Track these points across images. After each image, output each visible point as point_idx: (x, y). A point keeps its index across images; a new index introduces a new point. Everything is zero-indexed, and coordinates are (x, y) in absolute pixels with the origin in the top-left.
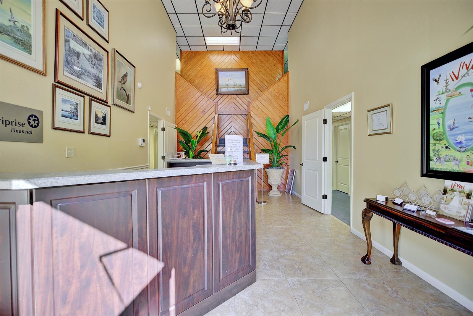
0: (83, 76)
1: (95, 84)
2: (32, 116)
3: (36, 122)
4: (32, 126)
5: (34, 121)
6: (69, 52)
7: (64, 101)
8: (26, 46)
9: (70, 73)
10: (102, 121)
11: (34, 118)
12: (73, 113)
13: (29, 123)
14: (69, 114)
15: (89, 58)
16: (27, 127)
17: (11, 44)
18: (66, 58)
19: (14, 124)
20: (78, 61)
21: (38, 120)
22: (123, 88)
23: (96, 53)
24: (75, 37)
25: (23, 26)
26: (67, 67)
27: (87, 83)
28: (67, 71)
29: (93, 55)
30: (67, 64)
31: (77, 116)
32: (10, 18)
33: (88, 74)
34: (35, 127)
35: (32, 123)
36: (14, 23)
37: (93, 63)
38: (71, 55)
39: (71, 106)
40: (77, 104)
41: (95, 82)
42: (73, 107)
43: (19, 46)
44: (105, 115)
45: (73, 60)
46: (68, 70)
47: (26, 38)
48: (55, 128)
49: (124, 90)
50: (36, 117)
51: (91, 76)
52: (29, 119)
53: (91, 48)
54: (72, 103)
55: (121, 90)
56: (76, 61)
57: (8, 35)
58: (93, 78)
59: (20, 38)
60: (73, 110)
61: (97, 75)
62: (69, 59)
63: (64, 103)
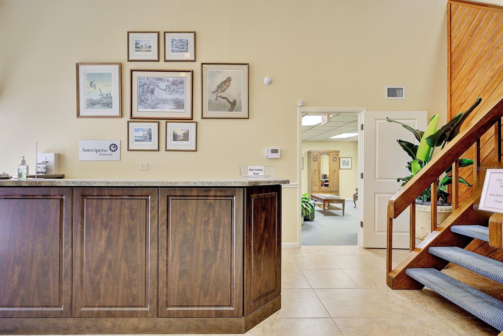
0: (159, 106)
1: (174, 107)
2: (112, 145)
3: (115, 148)
4: (112, 151)
5: (114, 147)
6: (143, 93)
7: (137, 130)
8: (109, 105)
9: (144, 108)
10: (183, 138)
11: (113, 146)
12: (146, 136)
13: (110, 149)
14: (141, 139)
15: (166, 88)
16: (109, 152)
17: (101, 108)
18: (140, 99)
19: (101, 151)
20: (152, 96)
21: (117, 146)
22: (220, 97)
23: (174, 80)
24: (148, 80)
25: (107, 95)
26: (142, 105)
27: (163, 109)
28: (141, 108)
29: (171, 83)
30: (141, 102)
31: (151, 138)
32: (100, 94)
33: (165, 101)
34: (115, 151)
35: (112, 149)
36: (102, 96)
37: (171, 90)
38: (145, 94)
39: (143, 132)
40: (150, 129)
41: (174, 105)
42: (146, 133)
43: (105, 107)
44: (188, 131)
45: (147, 97)
46: (143, 106)
47: (109, 100)
48: (129, 150)
49: (223, 98)
50: (115, 145)
51: (168, 102)
52: (110, 146)
53: (167, 78)
54: (145, 130)
55: (216, 100)
56: (150, 97)
57: (99, 104)
58: (171, 103)
59: (105, 102)
60: (146, 135)
61: (177, 98)
62: (143, 98)
63: (137, 132)
